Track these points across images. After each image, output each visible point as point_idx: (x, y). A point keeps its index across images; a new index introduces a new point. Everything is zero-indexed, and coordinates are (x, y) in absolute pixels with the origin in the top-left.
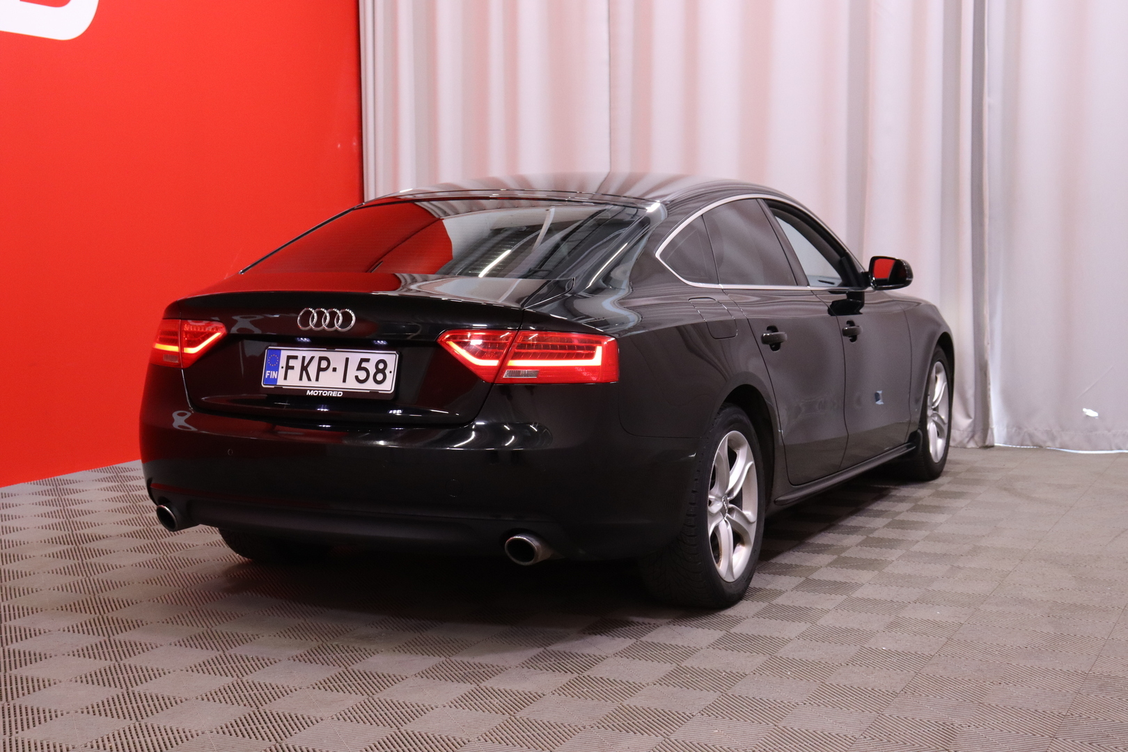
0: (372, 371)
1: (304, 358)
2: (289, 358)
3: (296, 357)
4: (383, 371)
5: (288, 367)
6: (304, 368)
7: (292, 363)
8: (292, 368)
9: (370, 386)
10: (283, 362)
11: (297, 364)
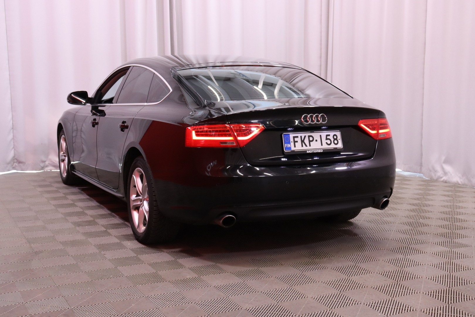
0: (332, 140)
1: (301, 137)
2: (294, 137)
3: (297, 137)
4: (336, 139)
5: (295, 142)
6: (303, 141)
7: (296, 139)
8: (297, 142)
9: (333, 146)
10: (292, 140)
11: (298, 140)
